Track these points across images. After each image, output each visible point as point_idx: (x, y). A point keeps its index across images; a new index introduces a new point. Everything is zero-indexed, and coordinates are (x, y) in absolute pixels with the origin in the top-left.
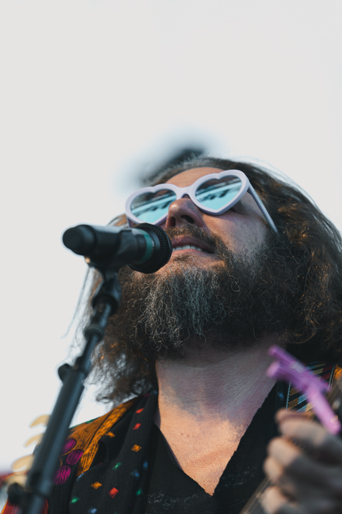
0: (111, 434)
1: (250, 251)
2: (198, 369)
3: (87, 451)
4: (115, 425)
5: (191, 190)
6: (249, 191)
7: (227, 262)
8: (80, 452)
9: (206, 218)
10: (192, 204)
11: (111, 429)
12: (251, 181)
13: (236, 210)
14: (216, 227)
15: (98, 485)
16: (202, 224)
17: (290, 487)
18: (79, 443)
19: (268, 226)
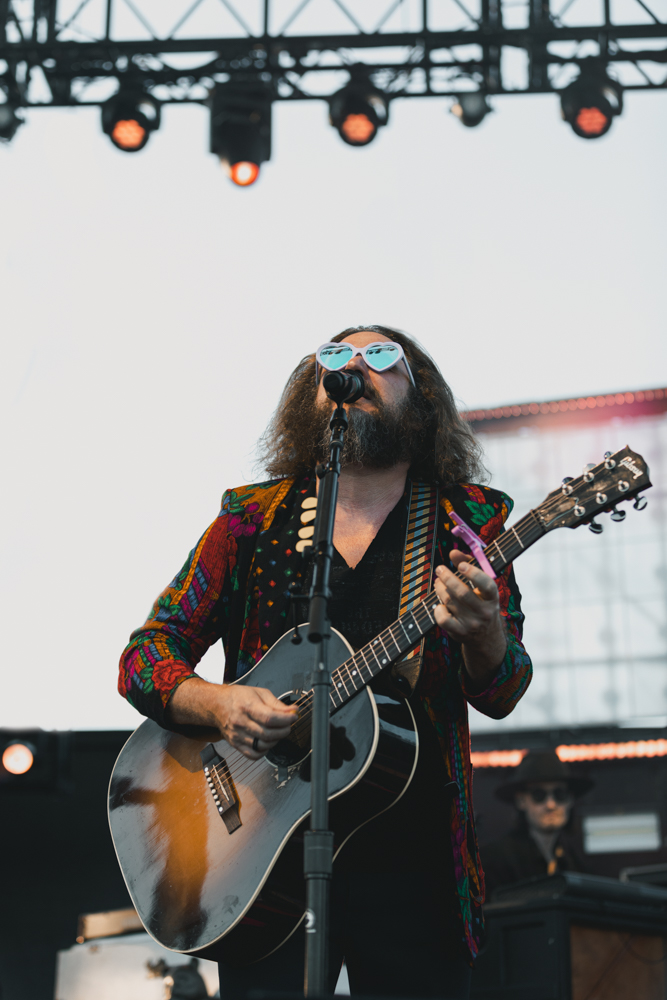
0: (284, 506)
1: (396, 402)
2: (350, 477)
3: (267, 516)
4: (285, 498)
5: (363, 351)
6: (403, 359)
7: (380, 410)
8: (262, 514)
9: (370, 372)
10: (363, 361)
11: (282, 502)
12: (405, 351)
13: (393, 370)
14: (377, 382)
15: (275, 542)
16: (368, 377)
17: (453, 608)
18: (261, 507)
19: (411, 383)
